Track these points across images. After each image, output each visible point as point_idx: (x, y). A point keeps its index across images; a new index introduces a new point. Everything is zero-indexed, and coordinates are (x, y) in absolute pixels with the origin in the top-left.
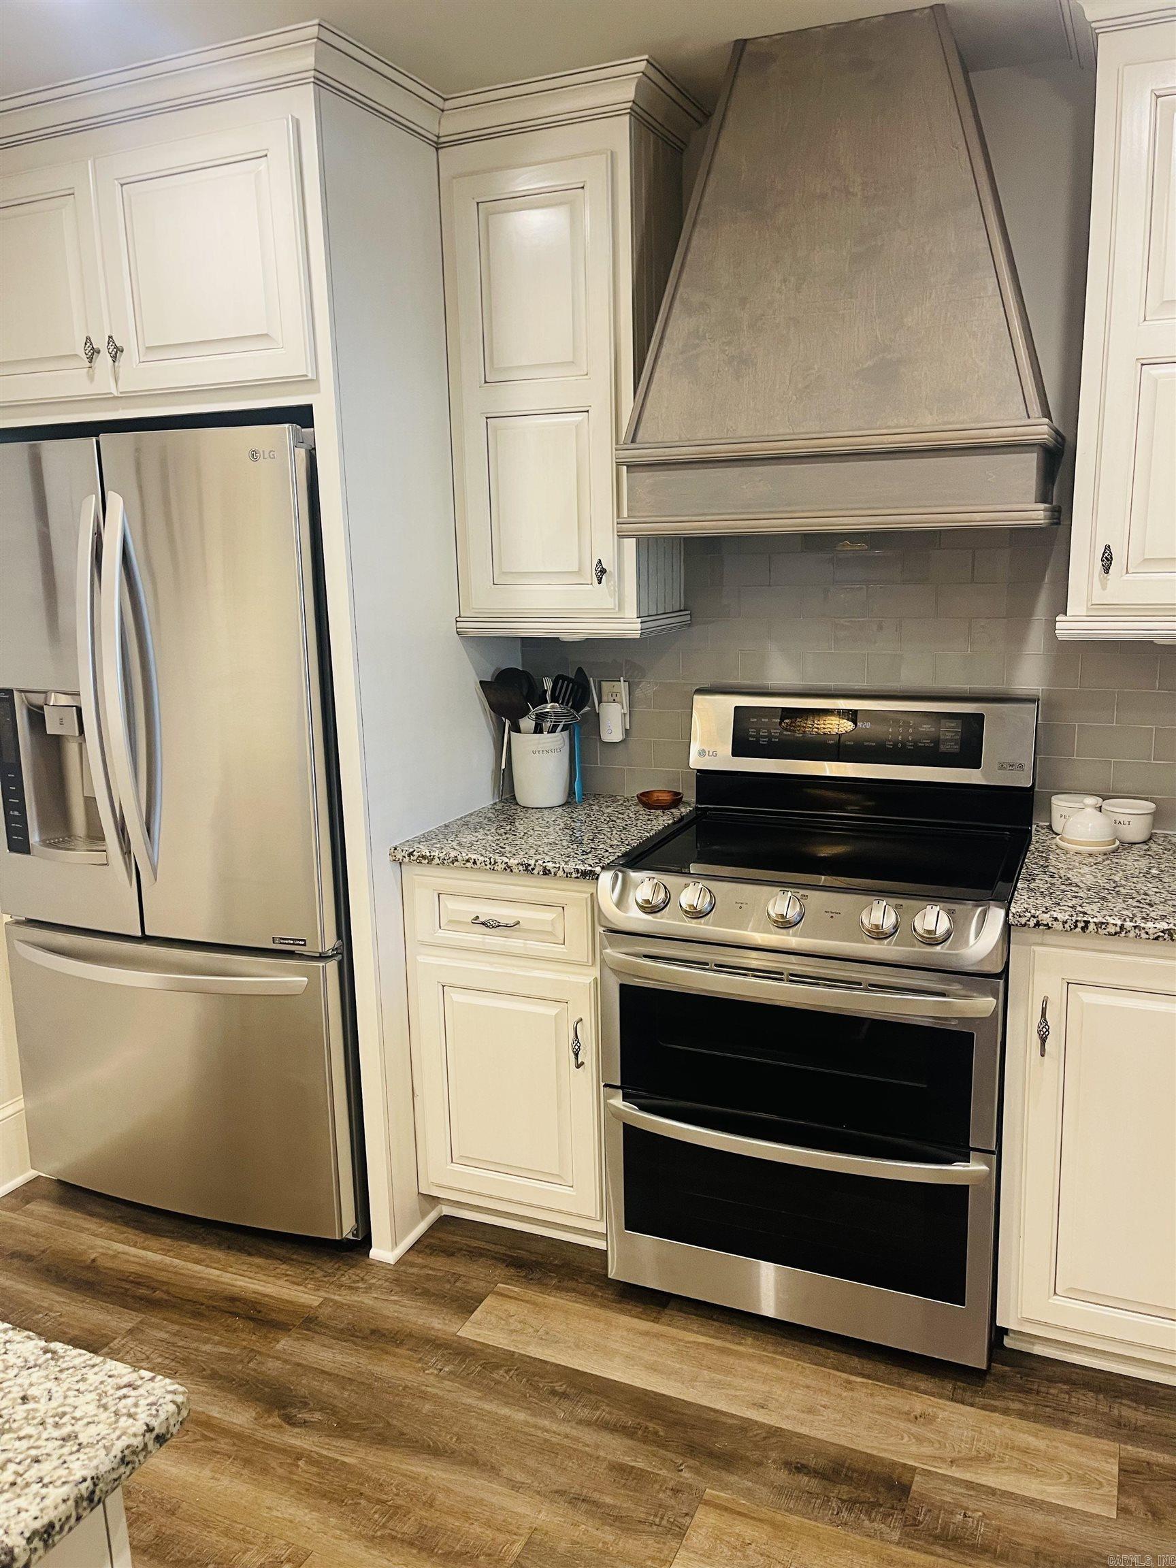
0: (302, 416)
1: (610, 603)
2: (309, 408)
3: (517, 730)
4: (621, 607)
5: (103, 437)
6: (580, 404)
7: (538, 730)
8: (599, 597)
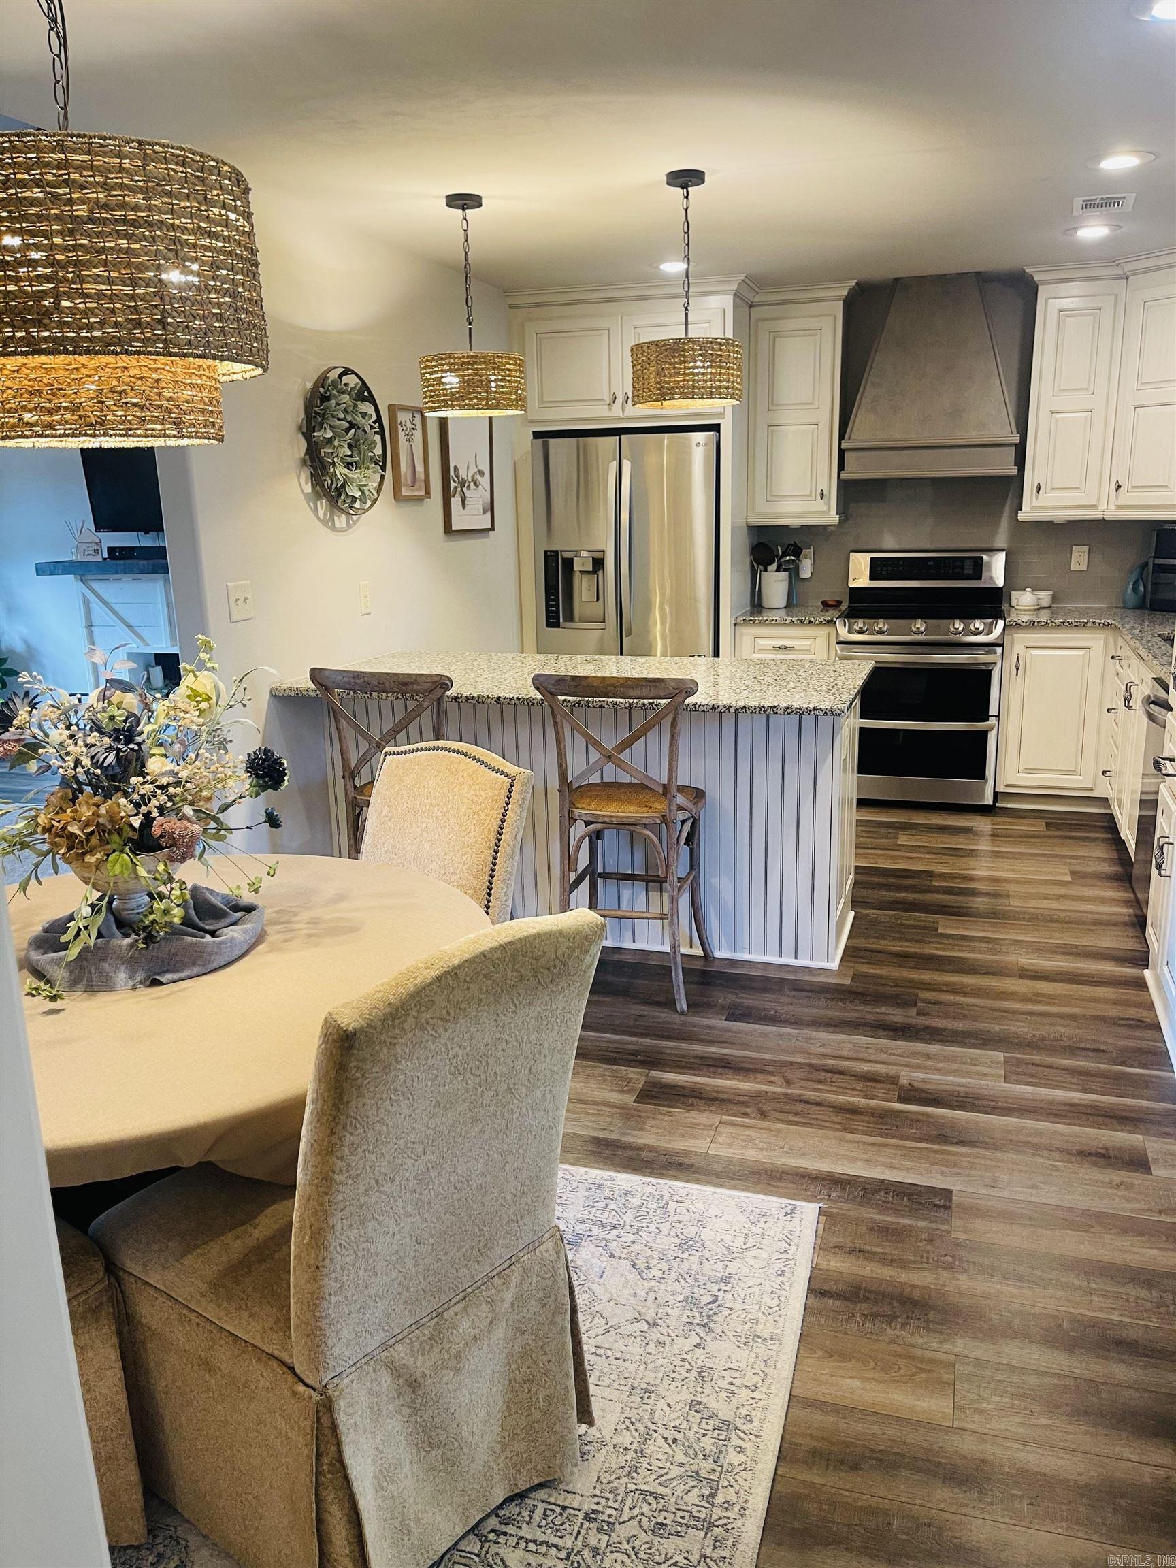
0: (716, 428)
1: (825, 509)
2: (719, 425)
3: (766, 570)
4: (829, 511)
5: (623, 437)
6: (814, 421)
7: (778, 570)
8: (820, 505)
